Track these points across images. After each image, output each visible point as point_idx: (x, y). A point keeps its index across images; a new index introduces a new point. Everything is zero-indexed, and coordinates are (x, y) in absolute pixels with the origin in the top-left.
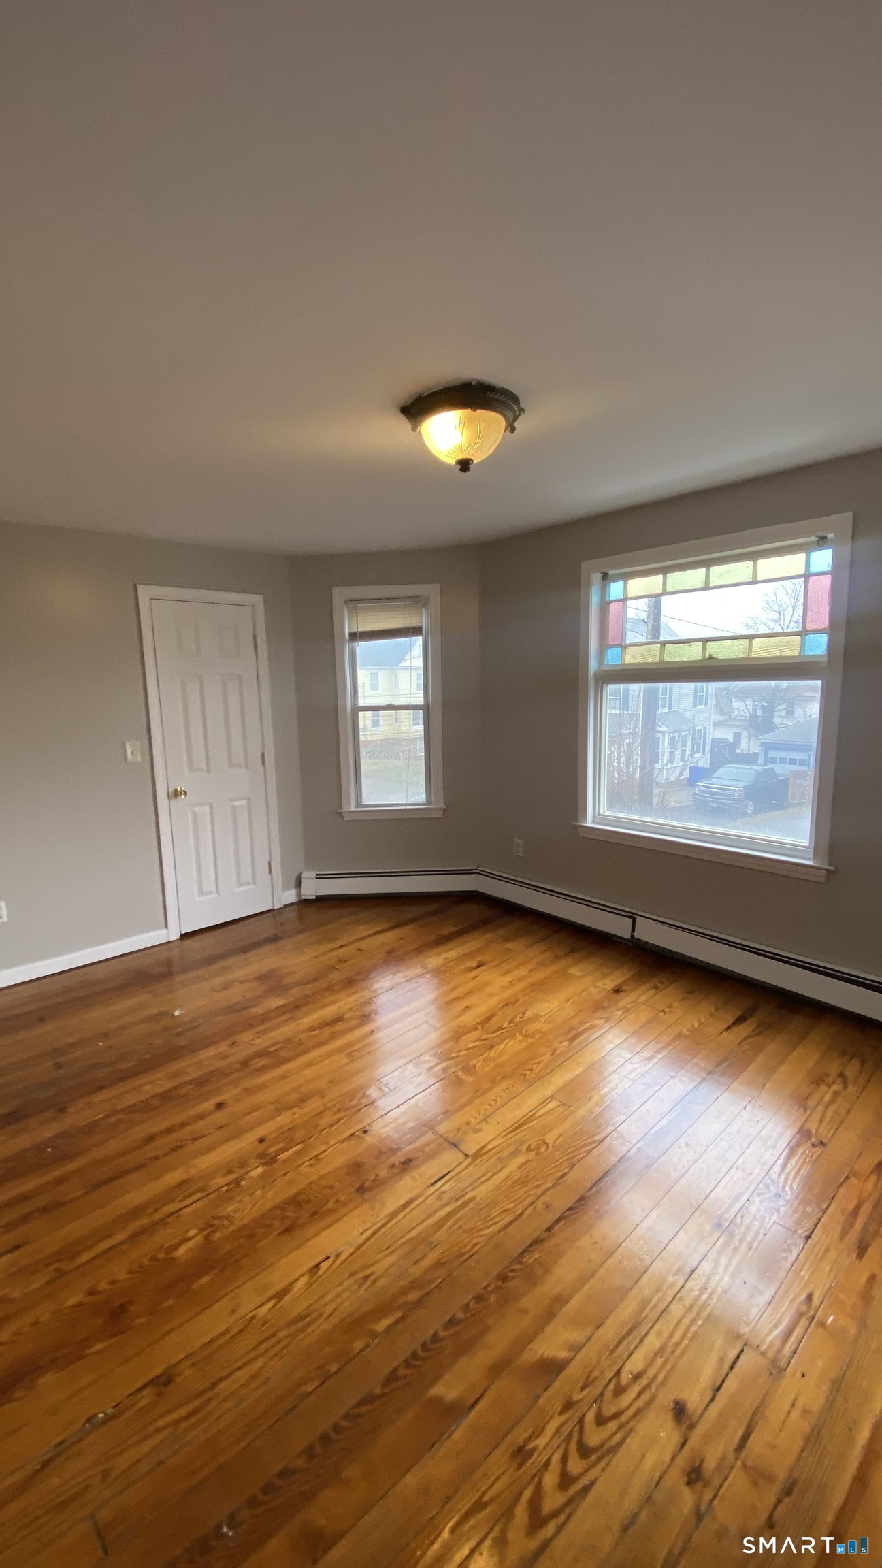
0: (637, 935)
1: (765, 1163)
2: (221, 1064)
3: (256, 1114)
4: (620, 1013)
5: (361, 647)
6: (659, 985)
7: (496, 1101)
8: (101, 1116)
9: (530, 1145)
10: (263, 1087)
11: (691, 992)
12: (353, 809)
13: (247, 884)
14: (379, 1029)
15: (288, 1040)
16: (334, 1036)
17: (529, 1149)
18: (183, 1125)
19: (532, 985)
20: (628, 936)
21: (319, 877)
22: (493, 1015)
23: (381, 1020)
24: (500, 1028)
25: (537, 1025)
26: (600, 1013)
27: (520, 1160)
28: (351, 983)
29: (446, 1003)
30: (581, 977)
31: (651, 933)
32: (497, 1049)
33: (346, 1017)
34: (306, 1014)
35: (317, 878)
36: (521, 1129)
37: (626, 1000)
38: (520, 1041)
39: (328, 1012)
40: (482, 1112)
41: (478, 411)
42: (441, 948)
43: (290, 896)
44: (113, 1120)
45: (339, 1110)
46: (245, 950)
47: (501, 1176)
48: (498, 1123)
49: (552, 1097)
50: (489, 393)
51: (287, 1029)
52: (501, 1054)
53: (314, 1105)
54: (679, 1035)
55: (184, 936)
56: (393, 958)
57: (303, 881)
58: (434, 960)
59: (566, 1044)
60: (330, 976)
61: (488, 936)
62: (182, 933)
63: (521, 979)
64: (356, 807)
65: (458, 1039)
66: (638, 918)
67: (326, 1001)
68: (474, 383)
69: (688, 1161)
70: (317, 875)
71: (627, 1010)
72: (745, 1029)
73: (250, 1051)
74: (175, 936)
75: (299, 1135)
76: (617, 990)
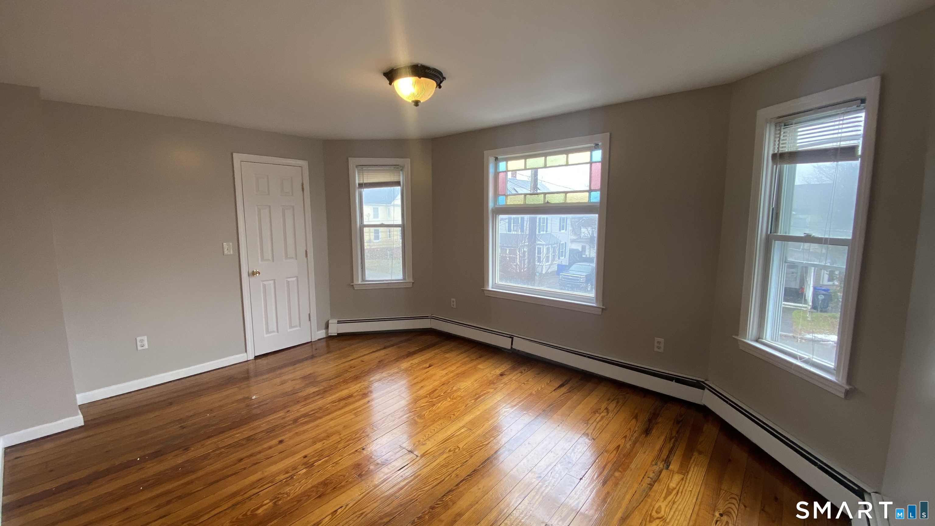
0: (514, 347)
1: (565, 449)
2: (282, 421)
3: (302, 444)
4: (502, 385)
5: (366, 191)
6: (523, 371)
7: (434, 430)
8: (211, 451)
9: (451, 449)
10: (304, 432)
11: (539, 374)
12: (360, 282)
13: (296, 326)
14: (372, 400)
15: (320, 408)
16: (346, 405)
17: (450, 451)
18: (260, 452)
19: (458, 374)
20: (510, 348)
21: (339, 322)
22: (436, 390)
23: (374, 395)
24: (439, 396)
25: (459, 393)
26: (492, 386)
27: (445, 456)
28: (356, 378)
29: (411, 385)
30: (483, 369)
31: (521, 345)
32: (437, 406)
33: (355, 395)
34: (331, 395)
35: (338, 323)
36: (447, 442)
37: (506, 379)
38: (450, 401)
39: (344, 393)
40: (427, 436)
41: (422, 78)
42: (409, 358)
43: (321, 334)
44: (218, 452)
45: (349, 440)
46: (294, 363)
47: (435, 463)
48: (435, 440)
49: (463, 427)
50: (427, 70)
51: (320, 403)
52: (438, 408)
53: (336, 438)
54: (531, 394)
55: (257, 357)
56: (381, 365)
57: (330, 325)
58: (405, 364)
59: (473, 401)
60: (345, 375)
61: (437, 351)
62: (256, 355)
63: (452, 372)
64: (361, 282)
65: (416, 402)
66: (514, 337)
67: (342, 388)
68: (419, 65)
69: (529, 451)
70: (338, 321)
71: (506, 384)
72: (564, 390)
73: (299, 414)
74: (251, 357)
75: (327, 453)
76: (502, 375)
